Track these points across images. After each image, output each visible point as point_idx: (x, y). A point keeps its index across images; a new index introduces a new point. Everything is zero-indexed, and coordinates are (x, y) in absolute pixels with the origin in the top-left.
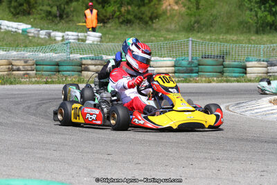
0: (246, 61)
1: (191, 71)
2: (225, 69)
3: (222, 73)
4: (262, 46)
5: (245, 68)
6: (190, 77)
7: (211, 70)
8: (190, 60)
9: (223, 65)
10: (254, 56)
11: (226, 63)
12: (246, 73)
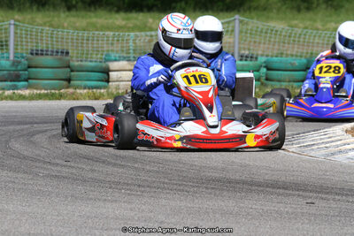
0: (106, 60)
1: (17, 78)
2: (72, 73)
3: (69, 80)
4: (132, 34)
5: (107, 71)
6: (15, 88)
7: (51, 76)
8: (12, 58)
9: (69, 67)
10: (117, 52)
11: (75, 63)
12: (108, 81)
